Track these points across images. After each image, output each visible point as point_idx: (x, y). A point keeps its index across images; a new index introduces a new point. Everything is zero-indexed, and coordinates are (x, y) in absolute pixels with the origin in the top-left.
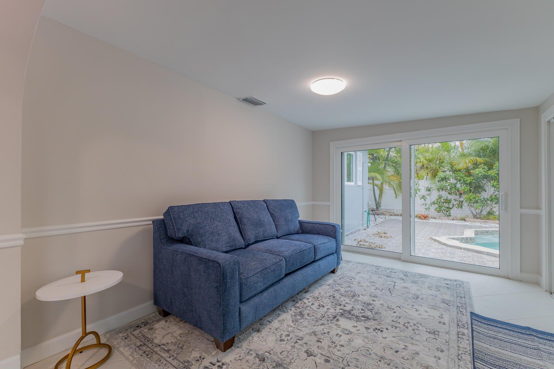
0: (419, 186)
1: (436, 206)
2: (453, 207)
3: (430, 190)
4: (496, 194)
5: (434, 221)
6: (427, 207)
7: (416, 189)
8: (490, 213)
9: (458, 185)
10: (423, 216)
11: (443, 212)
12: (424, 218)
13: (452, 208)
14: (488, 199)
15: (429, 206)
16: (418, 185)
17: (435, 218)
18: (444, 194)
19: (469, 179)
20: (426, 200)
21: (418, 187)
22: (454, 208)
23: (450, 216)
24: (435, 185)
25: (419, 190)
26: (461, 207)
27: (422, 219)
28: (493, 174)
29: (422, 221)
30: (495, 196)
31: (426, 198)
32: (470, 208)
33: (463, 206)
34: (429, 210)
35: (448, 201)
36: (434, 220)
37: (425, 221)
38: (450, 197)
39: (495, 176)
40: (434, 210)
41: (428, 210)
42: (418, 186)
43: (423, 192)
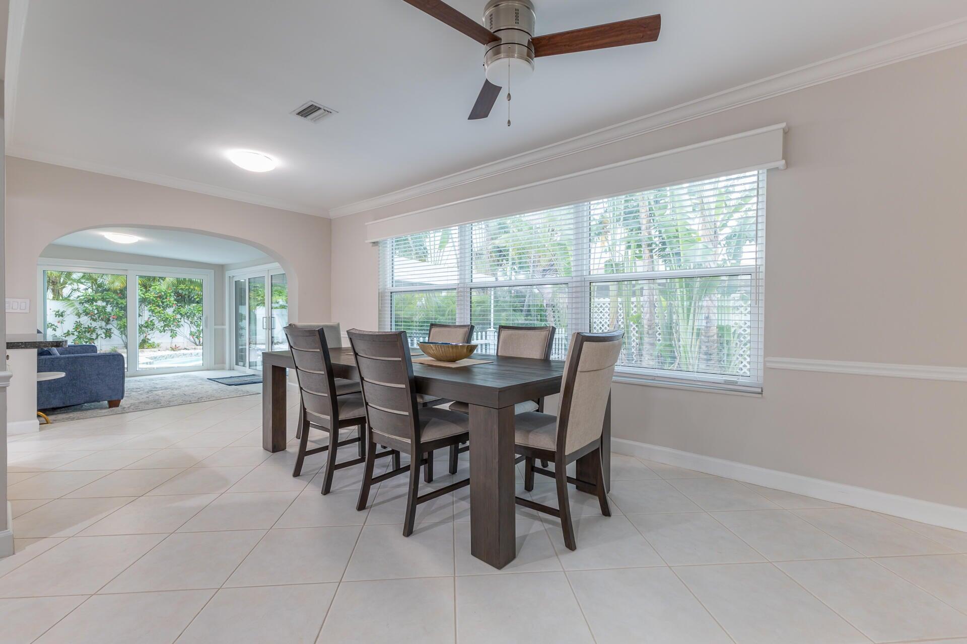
2: (97, 337)
3: (62, 316)
9: (109, 309)
13: (96, 339)
14: (142, 325)
20: (57, 329)
22: (99, 337)
24: (73, 308)
26: (110, 337)
28: (151, 298)
30: (151, 321)
31: (56, 327)
32: (122, 336)
33: (112, 335)
35: (91, 330)
38: (94, 324)
39: (153, 300)
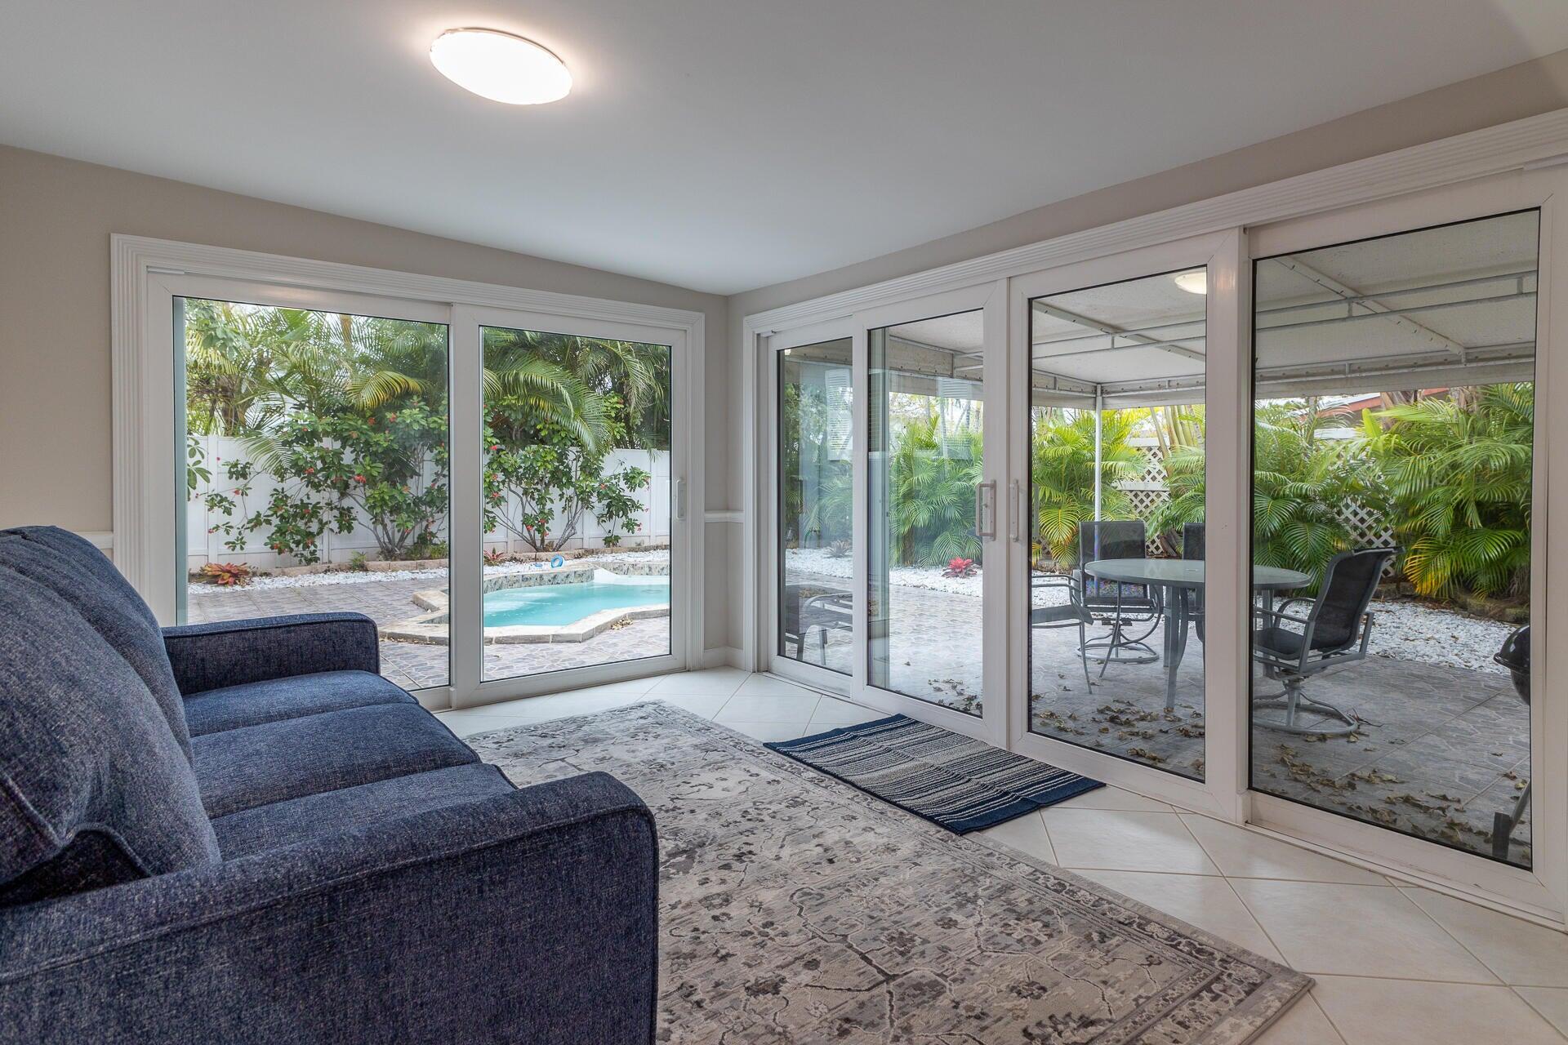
0: (203, 457)
1: (267, 531)
2: (321, 531)
3: (244, 475)
4: (439, 483)
5: (268, 584)
6: (232, 537)
7: (193, 469)
8: (424, 540)
9: (348, 457)
10: (229, 572)
11: (291, 550)
12: (231, 580)
13: (318, 534)
14: (420, 500)
15: (240, 533)
16: (198, 453)
17: (267, 574)
18: (295, 487)
19: (382, 439)
20: (232, 510)
21: (199, 462)
22: (326, 531)
23: (316, 560)
24: (269, 455)
25: (205, 474)
26: (349, 528)
27: (227, 583)
28: (440, 428)
29: (229, 589)
31: (231, 503)
32: (376, 528)
33: (354, 524)
34: (242, 548)
35: (307, 511)
36: (267, 580)
37: (238, 588)
38: (315, 497)
40: (266, 544)
41: (238, 547)
42: (200, 459)
43: (220, 483)
